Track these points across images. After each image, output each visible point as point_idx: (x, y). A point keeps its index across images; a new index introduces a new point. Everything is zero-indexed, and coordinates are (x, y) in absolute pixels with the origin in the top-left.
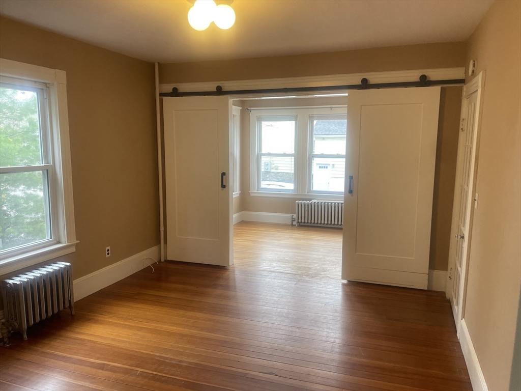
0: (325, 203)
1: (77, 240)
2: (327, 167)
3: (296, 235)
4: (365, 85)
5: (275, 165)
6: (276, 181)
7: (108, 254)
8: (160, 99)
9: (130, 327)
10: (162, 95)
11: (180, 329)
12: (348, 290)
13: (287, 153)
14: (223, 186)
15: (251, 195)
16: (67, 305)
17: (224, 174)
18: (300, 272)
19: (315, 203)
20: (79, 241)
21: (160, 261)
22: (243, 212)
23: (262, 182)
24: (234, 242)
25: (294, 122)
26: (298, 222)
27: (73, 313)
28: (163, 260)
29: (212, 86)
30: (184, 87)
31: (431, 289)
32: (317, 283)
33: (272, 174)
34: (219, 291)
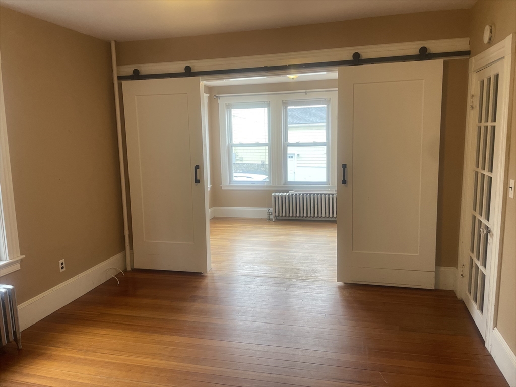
0: (303, 194)
1: (22, 254)
2: (292, 157)
3: (275, 230)
4: (357, 60)
5: (240, 156)
6: (242, 173)
7: (63, 268)
8: (118, 83)
9: (92, 363)
10: (121, 78)
11: (156, 361)
12: (347, 295)
13: (261, 142)
14: (197, 181)
15: (223, 189)
16: (12, 337)
17: (197, 167)
18: (288, 275)
19: (292, 194)
20: (24, 256)
21: (125, 271)
22: (215, 208)
23: (235, 175)
24: (211, 242)
25: (266, 109)
26: (275, 216)
27: (21, 347)
28: (129, 269)
29: (179, 67)
30: (146, 69)
31: (438, 288)
32: (310, 288)
33: (237, 166)
34: (197, 305)
